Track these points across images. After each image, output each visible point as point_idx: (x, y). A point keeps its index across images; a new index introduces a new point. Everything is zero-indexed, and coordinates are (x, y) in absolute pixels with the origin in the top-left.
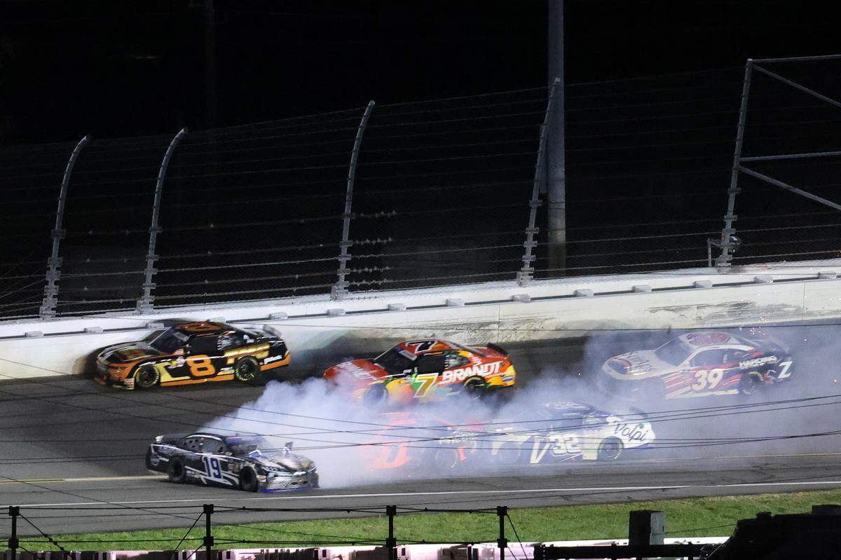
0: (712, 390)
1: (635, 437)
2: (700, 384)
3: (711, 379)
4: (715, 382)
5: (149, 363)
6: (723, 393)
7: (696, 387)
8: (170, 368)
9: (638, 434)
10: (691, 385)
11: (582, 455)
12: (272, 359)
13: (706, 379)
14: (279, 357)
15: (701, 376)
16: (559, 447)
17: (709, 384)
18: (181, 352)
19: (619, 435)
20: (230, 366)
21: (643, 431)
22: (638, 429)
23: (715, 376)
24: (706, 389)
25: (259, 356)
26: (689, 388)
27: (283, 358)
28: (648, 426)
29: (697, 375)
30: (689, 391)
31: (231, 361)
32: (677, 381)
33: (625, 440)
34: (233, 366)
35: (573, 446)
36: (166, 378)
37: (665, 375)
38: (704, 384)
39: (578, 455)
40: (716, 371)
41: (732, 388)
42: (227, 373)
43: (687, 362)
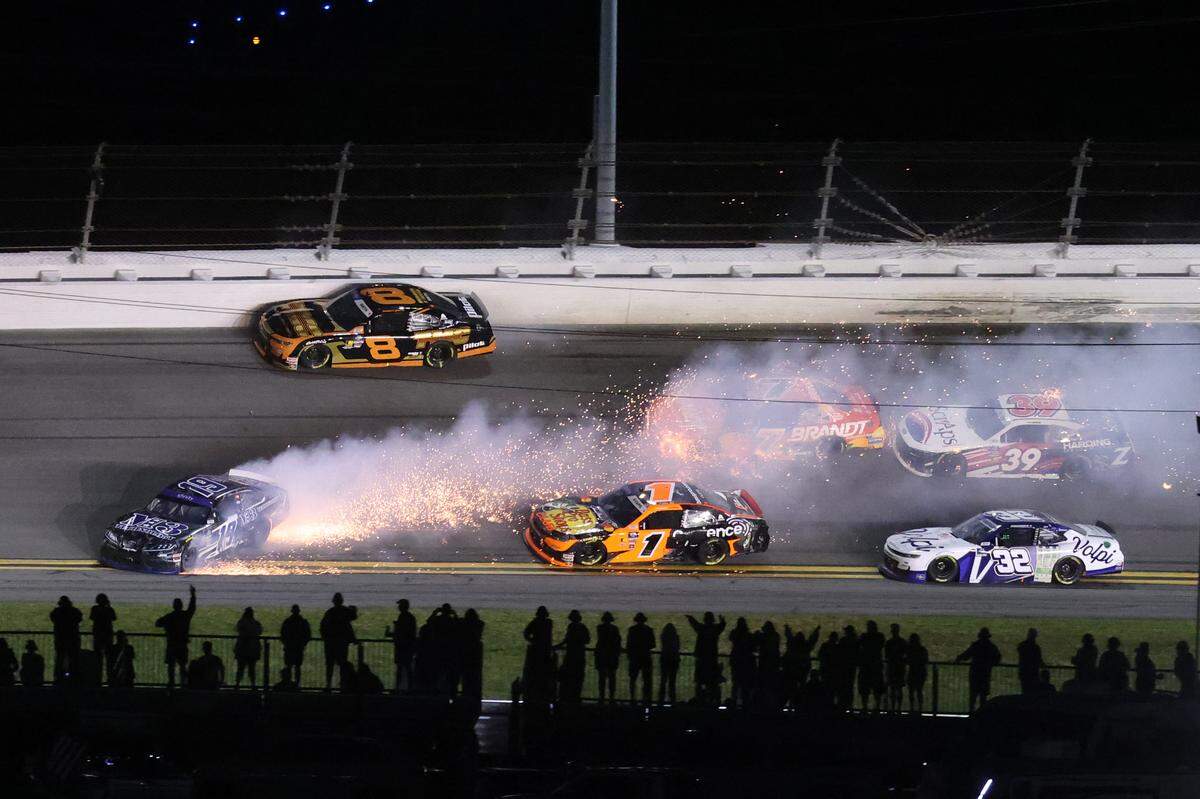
0: (1026, 472)
1: (1099, 558)
2: (1010, 464)
3: (1025, 458)
4: (1030, 464)
5: (318, 341)
6: (1040, 477)
7: (1005, 467)
8: (345, 348)
9: (1104, 554)
10: (1000, 464)
11: (1033, 577)
12: (472, 345)
13: (1020, 459)
14: (482, 343)
15: (1013, 456)
16: (1005, 565)
17: (1022, 465)
18: (361, 330)
19: (1079, 554)
20: (419, 350)
21: (1110, 551)
22: (1103, 548)
23: (1032, 456)
24: (1017, 471)
25: (457, 342)
26: (998, 467)
27: (487, 345)
28: (1115, 545)
29: (1009, 453)
30: (997, 471)
31: (421, 345)
32: (983, 457)
33: (1087, 560)
34: (424, 351)
35: (1022, 564)
36: (338, 359)
37: (968, 451)
38: (1016, 464)
39: (1029, 575)
40: (1033, 451)
41: (1051, 472)
42: (415, 359)
43: (997, 436)
